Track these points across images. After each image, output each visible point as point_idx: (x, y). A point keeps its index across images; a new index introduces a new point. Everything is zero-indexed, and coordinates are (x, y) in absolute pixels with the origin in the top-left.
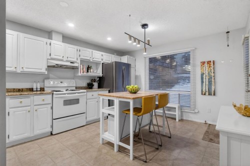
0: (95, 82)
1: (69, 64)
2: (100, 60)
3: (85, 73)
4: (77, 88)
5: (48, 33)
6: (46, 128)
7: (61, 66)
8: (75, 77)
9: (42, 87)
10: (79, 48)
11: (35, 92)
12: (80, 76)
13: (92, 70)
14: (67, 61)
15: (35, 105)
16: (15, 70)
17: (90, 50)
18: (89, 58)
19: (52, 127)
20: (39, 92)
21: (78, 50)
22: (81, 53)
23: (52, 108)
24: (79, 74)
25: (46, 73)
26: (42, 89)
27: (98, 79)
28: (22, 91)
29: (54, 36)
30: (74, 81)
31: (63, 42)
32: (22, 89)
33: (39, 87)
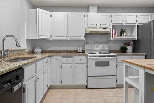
0: (128, 46)
1: (102, 30)
2: (135, 22)
3: (117, 37)
4: (110, 51)
5: (86, 8)
6: (82, 82)
7: (96, 33)
8: (108, 42)
9: (83, 50)
10: (111, 14)
11: (79, 54)
12: (112, 40)
13: (125, 34)
14: (100, 28)
15: (76, 63)
16: (66, 38)
17: (123, 14)
18: (121, 22)
19: (87, 81)
20: (81, 54)
21: (110, 16)
22: (112, 19)
23: (87, 67)
24: (112, 39)
25: (85, 39)
26: (83, 52)
27: (132, 43)
28: (72, 52)
29: (90, 9)
30: (107, 45)
31: (97, 12)
32: (72, 51)
33: (81, 50)
